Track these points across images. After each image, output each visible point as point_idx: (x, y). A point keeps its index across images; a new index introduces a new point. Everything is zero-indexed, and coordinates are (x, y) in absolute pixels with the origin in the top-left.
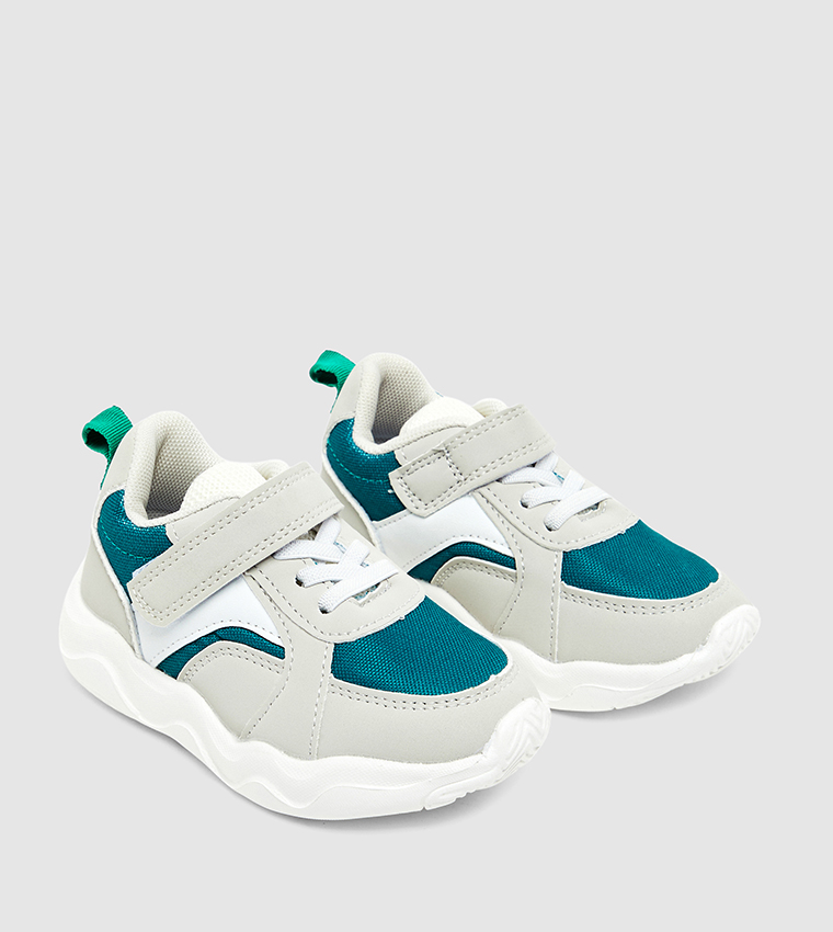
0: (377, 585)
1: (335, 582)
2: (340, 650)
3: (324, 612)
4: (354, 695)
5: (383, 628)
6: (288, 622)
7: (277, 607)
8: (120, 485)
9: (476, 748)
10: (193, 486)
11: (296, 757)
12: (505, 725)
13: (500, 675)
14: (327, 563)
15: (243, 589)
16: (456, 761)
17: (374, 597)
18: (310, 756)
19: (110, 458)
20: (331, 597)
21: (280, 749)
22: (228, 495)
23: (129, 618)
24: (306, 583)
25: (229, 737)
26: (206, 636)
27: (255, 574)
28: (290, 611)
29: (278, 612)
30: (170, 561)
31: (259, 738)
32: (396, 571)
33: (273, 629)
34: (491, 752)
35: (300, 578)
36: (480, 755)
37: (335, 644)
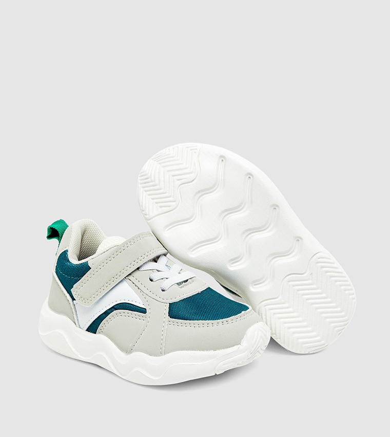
0: (187, 280)
1: (167, 278)
2: (172, 306)
3: (164, 291)
4: (180, 324)
5: (191, 296)
6: (144, 294)
7: (141, 291)
8: (65, 248)
9: (238, 343)
11: (154, 356)
12: (250, 331)
15: (125, 285)
16: (229, 348)
17: (186, 285)
18: (161, 354)
19: (60, 240)
20: (166, 284)
21: (147, 354)
23: (73, 308)
24: (154, 280)
25: (122, 354)
26: (109, 309)
27: (130, 277)
28: (148, 292)
29: (142, 293)
30: (90, 276)
31: (137, 350)
33: (140, 300)
34: (244, 344)
35: (151, 278)
36: (239, 345)
37: (170, 304)
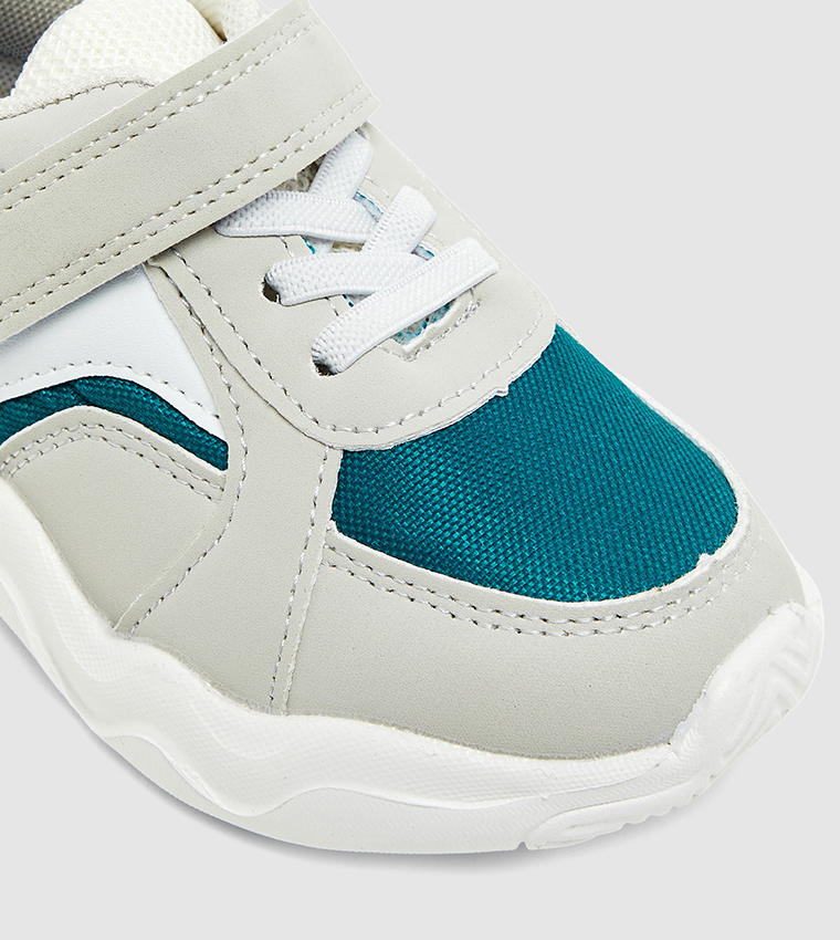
0: (447, 307)
1: (353, 297)
2: (356, 466)
3: (324, 369)
4: (380, 578)
5: (457, 419)
6: (238, 385)
7: (214, 347)
9: (662, 735)
10: (46, 41)
11: (239, 700)
13: (721, 553)
14: (337, 245)
15: (142, 296)
16: (607, 759)
17: (439, 335)
18: (269, 704)
20: (345, 336)
21: (206, 679)
22: (119, 75)
24: (288, 295)
25: (92, 623)
26: (52, 388)
27: (171, 265)
28: (244, 361)
29: (217, 360)
32: (494, 266)
33: (205, 397)
34: (689, 740)
35: (274, 282)
36: (664, 748)
37: (345, 452)
